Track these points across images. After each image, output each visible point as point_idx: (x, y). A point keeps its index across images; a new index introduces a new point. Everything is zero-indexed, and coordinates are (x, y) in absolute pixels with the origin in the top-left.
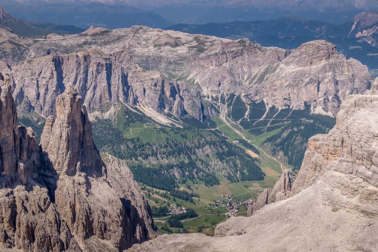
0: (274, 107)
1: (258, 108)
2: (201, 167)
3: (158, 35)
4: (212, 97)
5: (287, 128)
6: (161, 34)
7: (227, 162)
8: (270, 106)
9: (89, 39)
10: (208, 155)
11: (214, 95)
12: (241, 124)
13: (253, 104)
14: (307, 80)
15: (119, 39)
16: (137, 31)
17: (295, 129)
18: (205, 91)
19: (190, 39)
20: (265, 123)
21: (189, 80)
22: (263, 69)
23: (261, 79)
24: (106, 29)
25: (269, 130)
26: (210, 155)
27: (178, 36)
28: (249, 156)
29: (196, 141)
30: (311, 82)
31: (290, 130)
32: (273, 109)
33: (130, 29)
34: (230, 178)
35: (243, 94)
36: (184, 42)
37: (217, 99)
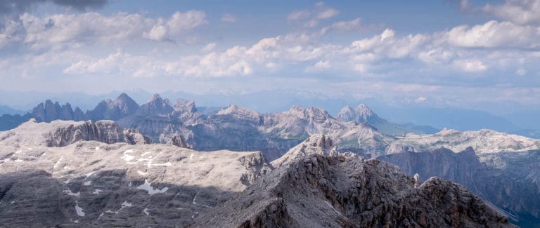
3: (503, 139)
6: (506, 137)
9: (442, 139)
15: (468, 140)
16: (484, 134)
24: (457, 131)
27: (521, 140)
33: (478, 132)
36: (525, 145)
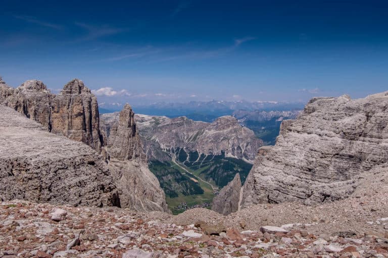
0: (203, 154)
1: (194, 155)
2: (167, 187)
4: (166, 149)
5: (213, 165)
7: (182, 184)
8: (201, 153)
10: (170, 180)
11: (168, 148)
12: (185, 164)
13: (191, 153)
14: (222, 138)
17: (218, 165)
18: (162, 146)
19: (150, 118)
20: (199, 163)
21: (152, 140)
22: (195, 133)
23: (195, 138)
25: (202, 167)
26: (171, 180)
28: (193, 181)
29: (162, 172)
30: (225, 139)
31: (215, 166)
32: (203, 155)
34: (184, 193)
35: (185, 147)
37: (169, 151)
